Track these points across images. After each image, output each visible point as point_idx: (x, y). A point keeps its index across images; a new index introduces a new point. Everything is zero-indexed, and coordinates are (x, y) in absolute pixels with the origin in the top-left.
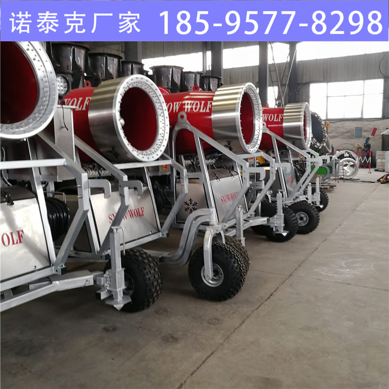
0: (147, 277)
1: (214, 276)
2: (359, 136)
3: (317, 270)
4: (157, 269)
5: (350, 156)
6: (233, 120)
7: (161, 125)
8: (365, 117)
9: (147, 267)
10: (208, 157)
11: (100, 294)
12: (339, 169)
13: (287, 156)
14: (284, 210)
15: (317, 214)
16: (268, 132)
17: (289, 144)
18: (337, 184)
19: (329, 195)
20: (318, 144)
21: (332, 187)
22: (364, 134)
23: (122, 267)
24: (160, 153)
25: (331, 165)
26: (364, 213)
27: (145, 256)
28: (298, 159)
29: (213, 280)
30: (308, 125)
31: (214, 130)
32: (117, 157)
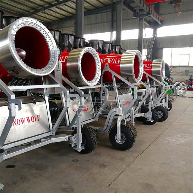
0: (92, 138)
1: (121, 139)
2: (187, 75)
3: (167, 138)
4: (96, 135)
5: (183, 85)
6: (130, 67)
7: (97, 69)
8: (190, 65)
9: (92, 133)
10: (118, 84)
11: (71, 145)
12: (177, 91)
13: (153, 84)
14: (152, 110)
15: (167, 112)
16: (145, 73)
17: (154, 79)
18: (176, 98)
19: (172, 103)
20: (168, 79)
21: (173, 99)
22: (189, 73)
23: (81, 133)
24: (97, 82)
25: (173, 89)
26: (189, 113)
27: (90, 128)
28: (158, 86)
29: (120, 141)
30: (163, 70)
31: (121, 72)
32: (78, 84)
